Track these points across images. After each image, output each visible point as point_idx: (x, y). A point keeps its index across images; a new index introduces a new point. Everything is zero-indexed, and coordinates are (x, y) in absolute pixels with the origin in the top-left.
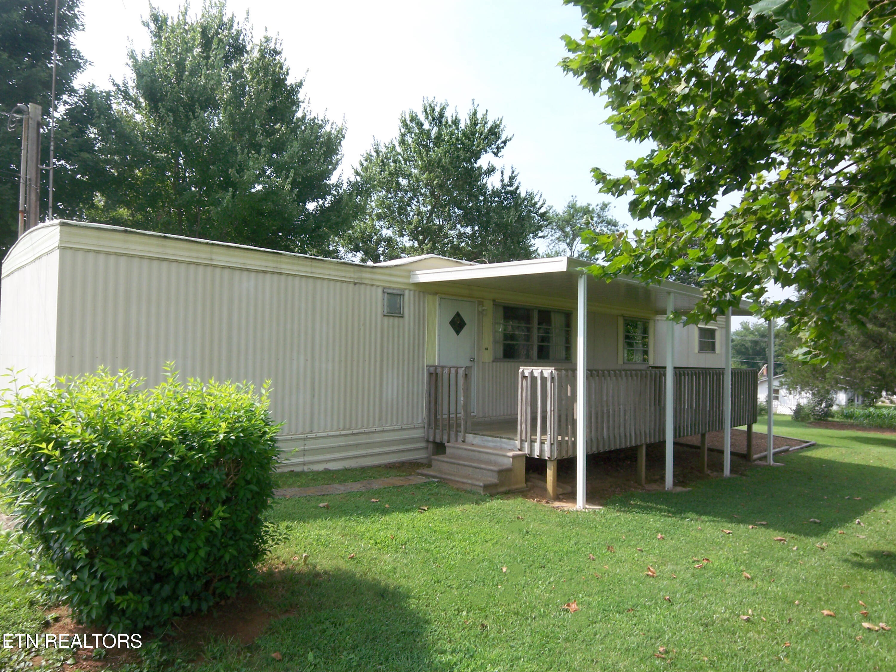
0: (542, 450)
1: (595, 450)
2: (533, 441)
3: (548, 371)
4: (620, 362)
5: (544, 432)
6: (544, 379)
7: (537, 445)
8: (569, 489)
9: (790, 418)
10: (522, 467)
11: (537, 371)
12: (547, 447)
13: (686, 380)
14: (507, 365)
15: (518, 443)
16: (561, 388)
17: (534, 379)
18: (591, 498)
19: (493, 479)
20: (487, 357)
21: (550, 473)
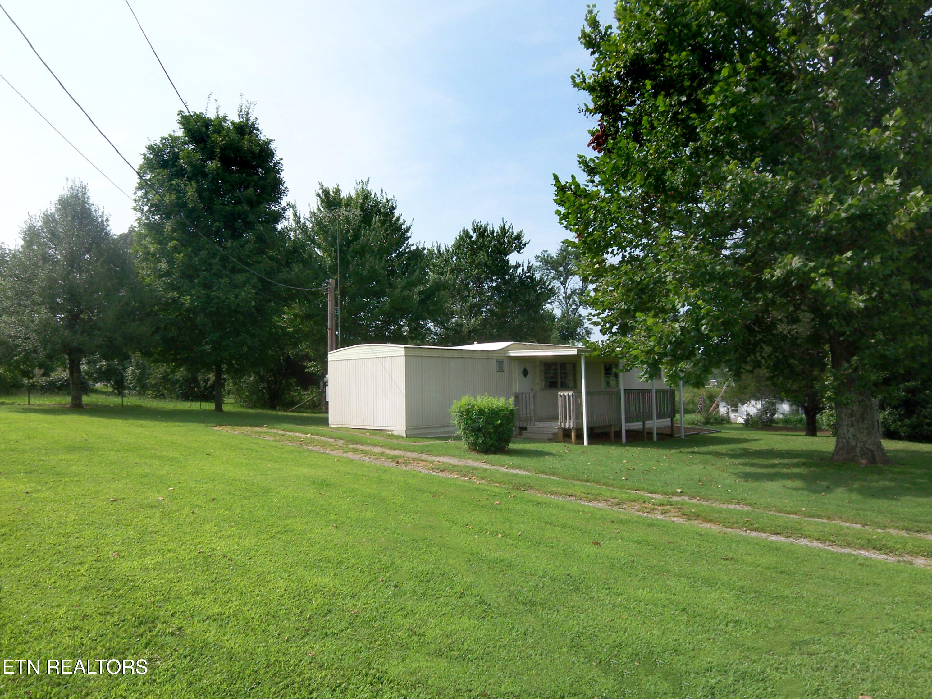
0: (569, 425)
1: (591, 425)
2: (565, 422)
3: (570, 393)
4: (603, 387)
5: (570, 419)
6: (569, 396)
7: (567, 424)
8: (580, 441)
9: (742, 426)
10: (561, 433)
11: (566, 394)
12: (571, 424)
13: (632, 396)
14: (552, 391)
15: (559, 423)
16: (576, 400)
17: (565, 396)
18: (589, 443)
19: (551, 437)
20: (538, 388)
21: (573, 435)
